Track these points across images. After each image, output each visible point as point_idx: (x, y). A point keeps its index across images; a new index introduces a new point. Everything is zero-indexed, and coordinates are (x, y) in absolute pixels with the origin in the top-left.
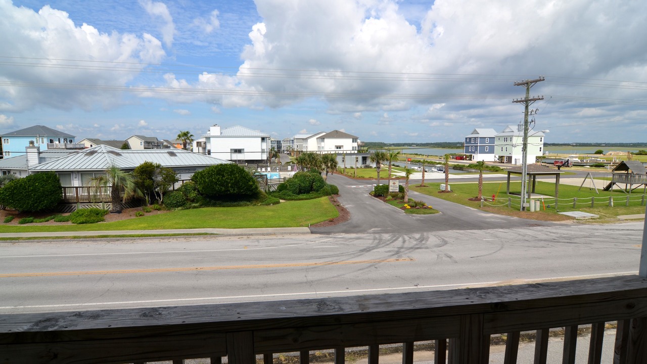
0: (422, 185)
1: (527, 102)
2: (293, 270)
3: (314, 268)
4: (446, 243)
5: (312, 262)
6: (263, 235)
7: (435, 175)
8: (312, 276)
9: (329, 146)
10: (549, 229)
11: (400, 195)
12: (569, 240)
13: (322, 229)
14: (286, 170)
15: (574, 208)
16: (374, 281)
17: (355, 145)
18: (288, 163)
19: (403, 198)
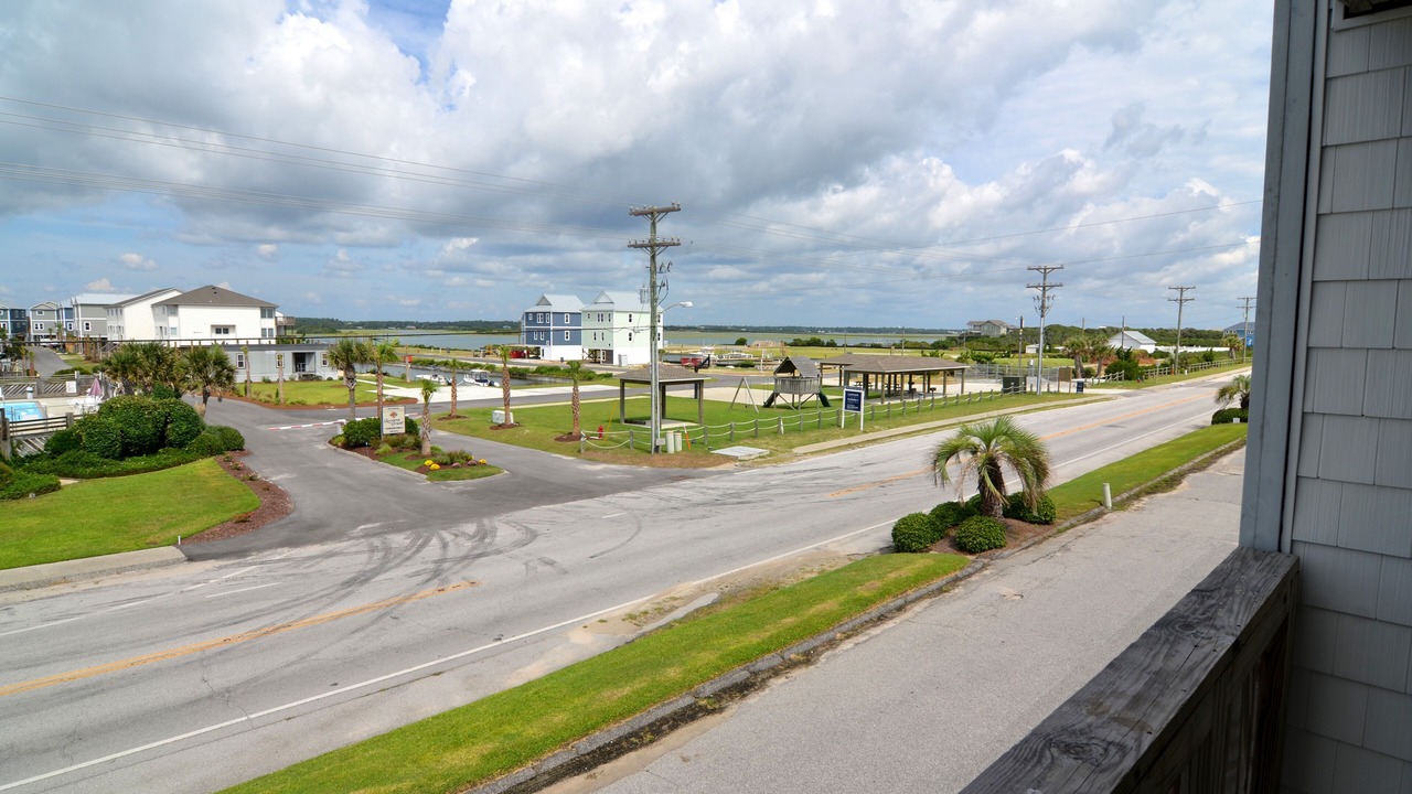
0: (453, 416)
1: (653, 247)
2: (158, 672)
3: (225, 654)
4: (534, 535)
5: (213, 639)
6: (23, 587)
7: (473, 392)
8: (220, 677)
9: (193, 327)
10: (705, 482)
11: (410, 440)
12: (739, 499)
13: (221, 545)
14: (62, 393)
15: (731, 441)
16: (398, 650)
17: (270, 323)
18: (65, 374)
19: (418, 446)
